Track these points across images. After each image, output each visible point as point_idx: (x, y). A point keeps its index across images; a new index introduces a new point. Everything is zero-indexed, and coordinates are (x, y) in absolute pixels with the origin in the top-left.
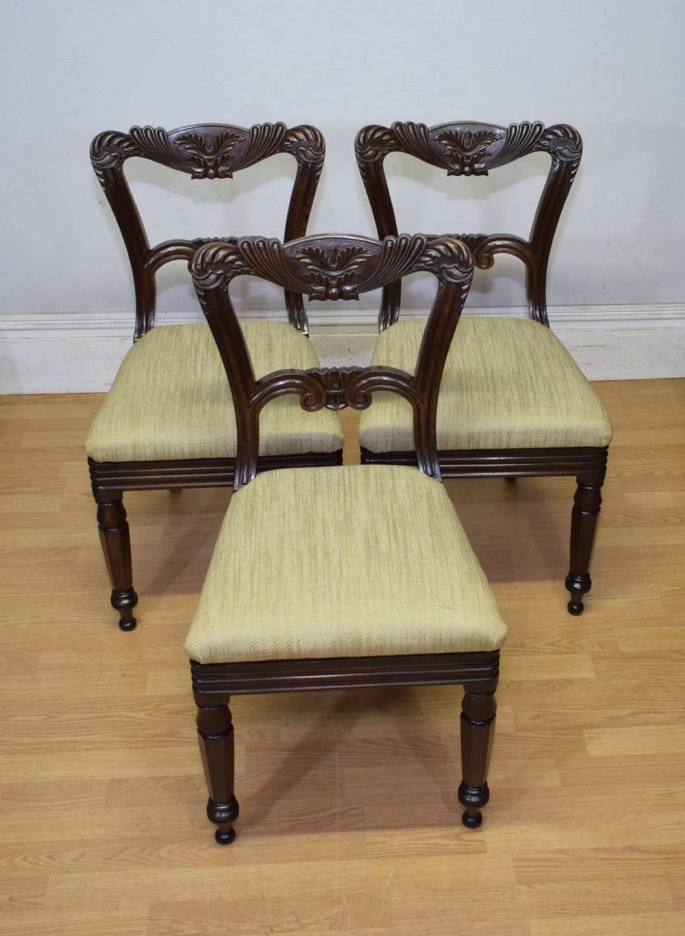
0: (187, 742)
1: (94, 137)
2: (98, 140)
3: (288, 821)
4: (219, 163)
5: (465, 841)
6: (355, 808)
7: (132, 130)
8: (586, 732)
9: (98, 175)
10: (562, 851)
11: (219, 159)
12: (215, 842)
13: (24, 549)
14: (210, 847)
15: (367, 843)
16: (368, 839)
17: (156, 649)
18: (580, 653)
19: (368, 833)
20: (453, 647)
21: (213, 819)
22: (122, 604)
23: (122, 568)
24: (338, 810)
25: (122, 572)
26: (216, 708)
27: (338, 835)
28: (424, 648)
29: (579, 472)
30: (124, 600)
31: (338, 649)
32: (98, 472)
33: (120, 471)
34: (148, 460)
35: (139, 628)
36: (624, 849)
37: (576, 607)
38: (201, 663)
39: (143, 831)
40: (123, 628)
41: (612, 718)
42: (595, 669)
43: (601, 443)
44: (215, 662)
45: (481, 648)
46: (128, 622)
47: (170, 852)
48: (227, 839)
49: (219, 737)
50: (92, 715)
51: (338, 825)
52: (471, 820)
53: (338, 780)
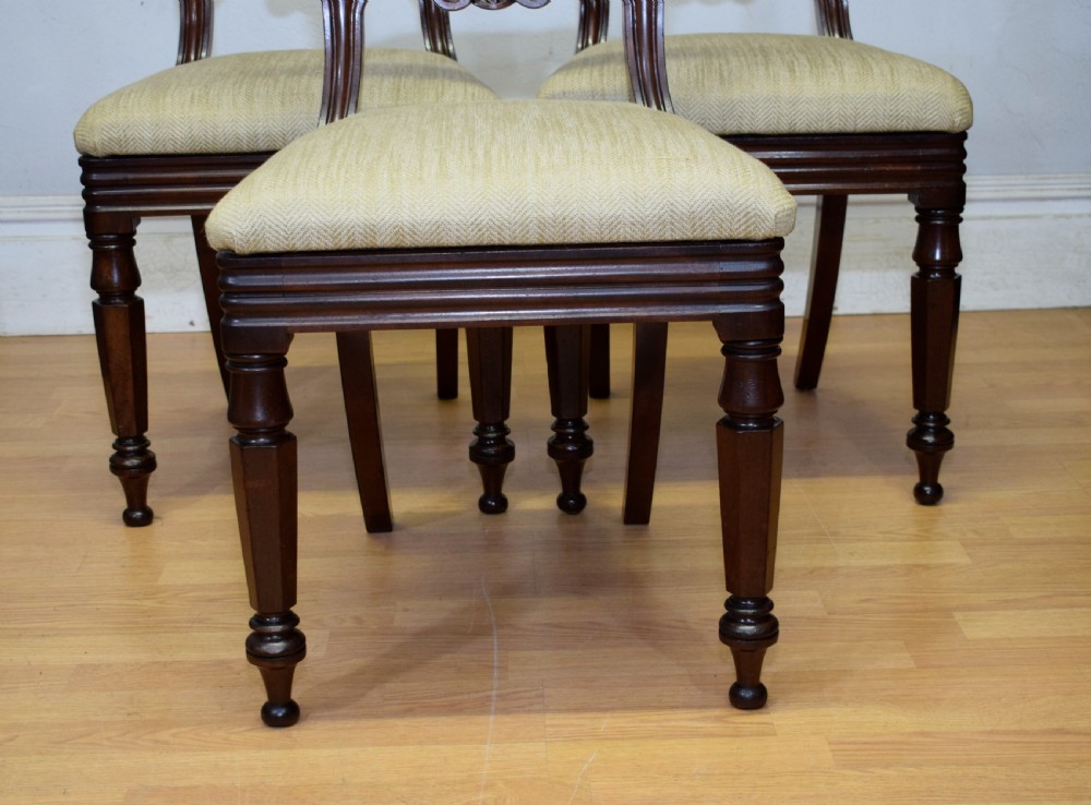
0: (224, 628)
3: (400, 704)
5: (734, 723)
6: (527, 691)
8: (958, 616)
10: (923, 734)
12: (261, 723)
14: (251, 730)
15: (546, 726)
16: (548, 722)
18: (940, 540)
19: (548, 715)
20: (694, 224)
21: (254, 653)
22: (128, 463)
23: (130, 383)
24: (494, 693)
25: (130, 393)
26: (263, 369)
27: (492, 718)
28: (643, 226)
29: (917, 185)
30: (132, 457)
31: (484, 223)
32: (95, 177)
33: (131, 176)
34: (178, 151)
35: (156, 524)
36: (1044, 732)
37: (928, 489)
38: (237, 252)
39: (129, 715)
40: (129, 520)
41: (1007, 601)
42: (969, 554)
43: (954, 122)
44: (262, 248)
45: (748, 227)
46: (138, 511)
47: (174, 735)
48: (282, 717)
49: (267, 441)
50: (59, 603)
51: (493, 708)
52: (747, 694)
53: (496, 664)
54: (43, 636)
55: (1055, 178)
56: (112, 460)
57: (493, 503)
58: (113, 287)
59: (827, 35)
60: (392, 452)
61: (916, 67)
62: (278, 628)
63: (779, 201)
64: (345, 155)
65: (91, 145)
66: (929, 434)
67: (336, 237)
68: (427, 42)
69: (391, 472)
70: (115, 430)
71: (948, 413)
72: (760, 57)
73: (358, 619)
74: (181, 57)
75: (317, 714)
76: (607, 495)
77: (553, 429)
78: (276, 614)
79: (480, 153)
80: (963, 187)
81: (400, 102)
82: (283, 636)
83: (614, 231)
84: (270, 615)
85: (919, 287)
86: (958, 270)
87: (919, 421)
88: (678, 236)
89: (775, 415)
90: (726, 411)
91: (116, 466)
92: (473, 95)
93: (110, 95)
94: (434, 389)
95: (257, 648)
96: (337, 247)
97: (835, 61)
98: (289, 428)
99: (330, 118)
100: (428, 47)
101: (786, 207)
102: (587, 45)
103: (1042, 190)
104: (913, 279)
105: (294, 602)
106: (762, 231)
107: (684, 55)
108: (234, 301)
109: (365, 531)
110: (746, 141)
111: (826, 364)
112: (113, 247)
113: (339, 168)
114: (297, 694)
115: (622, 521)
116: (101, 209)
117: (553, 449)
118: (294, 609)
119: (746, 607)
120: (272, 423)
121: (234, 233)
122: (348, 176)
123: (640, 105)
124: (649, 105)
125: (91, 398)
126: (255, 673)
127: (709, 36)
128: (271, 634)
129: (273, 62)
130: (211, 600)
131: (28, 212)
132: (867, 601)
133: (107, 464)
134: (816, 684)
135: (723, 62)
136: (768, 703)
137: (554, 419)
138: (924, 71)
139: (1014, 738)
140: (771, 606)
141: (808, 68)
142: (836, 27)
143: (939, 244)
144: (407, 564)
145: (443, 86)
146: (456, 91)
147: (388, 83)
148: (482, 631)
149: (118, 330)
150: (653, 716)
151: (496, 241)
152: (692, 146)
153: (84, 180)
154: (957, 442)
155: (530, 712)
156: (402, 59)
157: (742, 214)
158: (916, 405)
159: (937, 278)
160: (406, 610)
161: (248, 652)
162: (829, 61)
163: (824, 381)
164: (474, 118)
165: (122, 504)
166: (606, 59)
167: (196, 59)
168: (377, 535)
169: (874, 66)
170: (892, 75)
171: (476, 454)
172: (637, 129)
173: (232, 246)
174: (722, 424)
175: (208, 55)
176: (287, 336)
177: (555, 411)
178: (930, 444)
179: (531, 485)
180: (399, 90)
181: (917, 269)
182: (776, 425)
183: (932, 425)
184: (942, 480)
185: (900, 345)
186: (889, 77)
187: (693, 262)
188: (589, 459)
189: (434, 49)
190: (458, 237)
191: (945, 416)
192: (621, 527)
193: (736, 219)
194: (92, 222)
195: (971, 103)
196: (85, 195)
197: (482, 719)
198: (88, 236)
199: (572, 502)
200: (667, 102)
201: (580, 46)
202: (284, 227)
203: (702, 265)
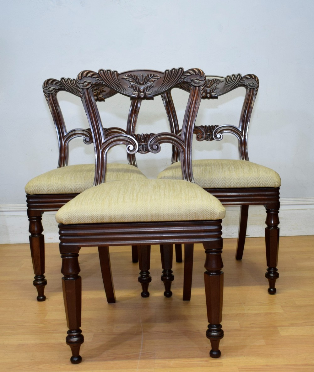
1: (44, 81)
2: (46, 81)
3: (112, 356)
4: (99, 93)
5: (211, 362)
6: (150, 352)
7: (62, 79)
8: (279, 328)
9: (45, 96)
10: (267, 366)
11: (99, 92)
12: (70, 362)
14: (67, 365)
16: (155, 362)
19: (156, 360)
20: (196, 216)
21: (68, 342)
22: (38, 283)
23: (40, 259)
24: (140, 353)
25: (39, 262)
26: (72, 257)
27: (139, 361)
28: (181, 216)
29: (266, 202)
30: (40, 281)
31: (135, 215)
32: (31, 200)
33: (40, 200)
34: (54, 193)
35: (47, 300)
36: (303, 365)
37: (272, 290)
38: (64, 224)
39: (31, 360)
40: (39, 300)
41: (293, 324)
42: (283, 310)
43: (275, 185)
44: (71, 223)
45: (211, 216)
46: (41, 297)
47: (44, 366)
48: (77, 360)
49: (73, 278)
50: (15, 325)
51: (140, 358)
52: (215, 353)
53: (142, 344)
54: (9, 335)
55: (310, 198)
56: (34, 282)
57: (145, 294)
58: (35, 232)
59: (242, 160)
60: (115, 279)
61: (265, 169)
62: (75, 334)
63: (220, 209)
64: (96, 196)
65: (30, 191)
66: (272, 274)
67: (92, 220)
68: (129, 162)
69: (115, 285)
70: (35, 273)
71: (277, 267)
72: (221, 166)
73: (102, 330)
74: (59, 166)
75: (88, 360)
76: (178, 291)
77: (162, 272)
78: (75, 330)
79: (135, 195)
80: (279, 203)
81: (118, 179)
82: (77, 336)
83: (173, 218)
84: (73, 330)
85: (267, 231)
86: (278, 226)
87: (269, 270)
88: (191, 219)
89: (221, 270)
90: (207, 269)
91: (35, 284)
92: (139, 177)
93: (36, 177)
94: (131, 260)
95: (69, 340)
96: (93, 222)
97: (242, 168)
98: (79, 274)
99: (96, 184)
100: (129, 163)
101: (222, 211)
102: (174, 162)
103: (307, 202)
104: (266, 229)
105: (80, 326)
106: (215, 218)
107: (199, 166)
108: (63, 238)
109: (107, 302)
110: (211, 190)
111: (244, 252)
112: (35, 220)
113: (94, 200)
114: (81, 354)
115: (182, 300)
116: (32, 209)
117: (163, 278)
118: (80, 328)
119: (214, 327)
120: (74, 273)
121: (63, 218)
122: (97, 202)
123: (185, 181)
124: (188, 181)
125: (28, 263)
126: (69, 347)
127: (207, 160)
128: (73, 336)
129: (84, 168)
130: (60, 324)
131: (17, 208)
132: (253, 324)
133: (33, 283)
134: (236, 350)
135: (210, 168)
136: (221, 356)
137: (162, 270)
138: (267, 170)
139: (294, 367)
140: (221, 327)
141: (234, 169)
142: (244, 157)
143: (272, 219)
144: (119, 313)
145: (131, 174)
146: (134, 176)
147: (115, 174)
148: (138, 333)
149: (36, 244)
150: (187, 360)
151: (139, 220)
152: (196, 193)
153: (27, 201)
154: (280, 275)
155: (150, 359)
156: (120, 167)
157: (210, 213)
158: (268, 265)
159: (272, 229)
160: (117, 327)
161: (66, 341)
162: (240, 167)
163: (244, 257)
164: (135, 185)
165: (37, 295)
166: (177, 167)
167: (63, 166)
168: (111, 304)
169: (253, 169)
170: (258, 172)
171: (140, 280)
172: (181, 188)
173: (62, 222)
174: (206, 273)
175: (67, 165)
176: (79, 248)
177: (163, 267)
178: (273, 276)
179: (157, 289)
180: (118, 176)
181: (267, 226)
182: (221, 273)
183: (272, 271)
184: (276, 287)
185: (262, 246)
186: (257, 172)
187: (196, 226)
188: (173, 281)
189: (131, 164)
190: (128, 220)
191: (276, 268)
192: (183, 301)
193: (208, 214)
194: (29, 213)
195: (280, 179)
196: (28, 206)
197: (136, 361)
198: (28, 217)
199: (168, 294)
200: (193, 180)
201: (172, 163)
202: (77, 217)
203: (198, 227)
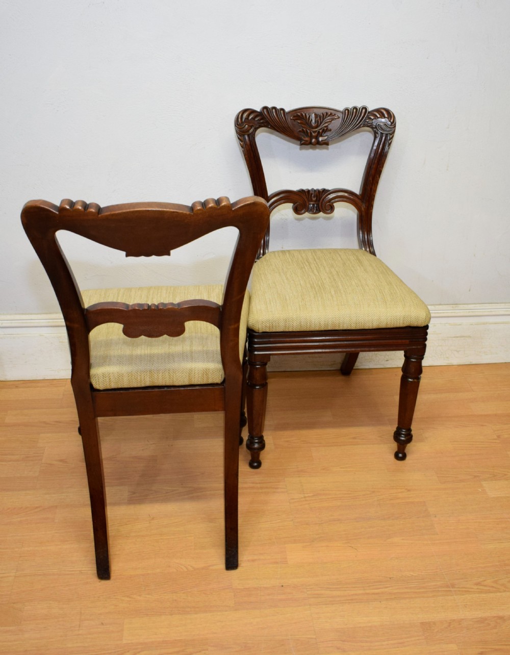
13: (9, 509)
17: (130, 597)
18: (505, 591)
